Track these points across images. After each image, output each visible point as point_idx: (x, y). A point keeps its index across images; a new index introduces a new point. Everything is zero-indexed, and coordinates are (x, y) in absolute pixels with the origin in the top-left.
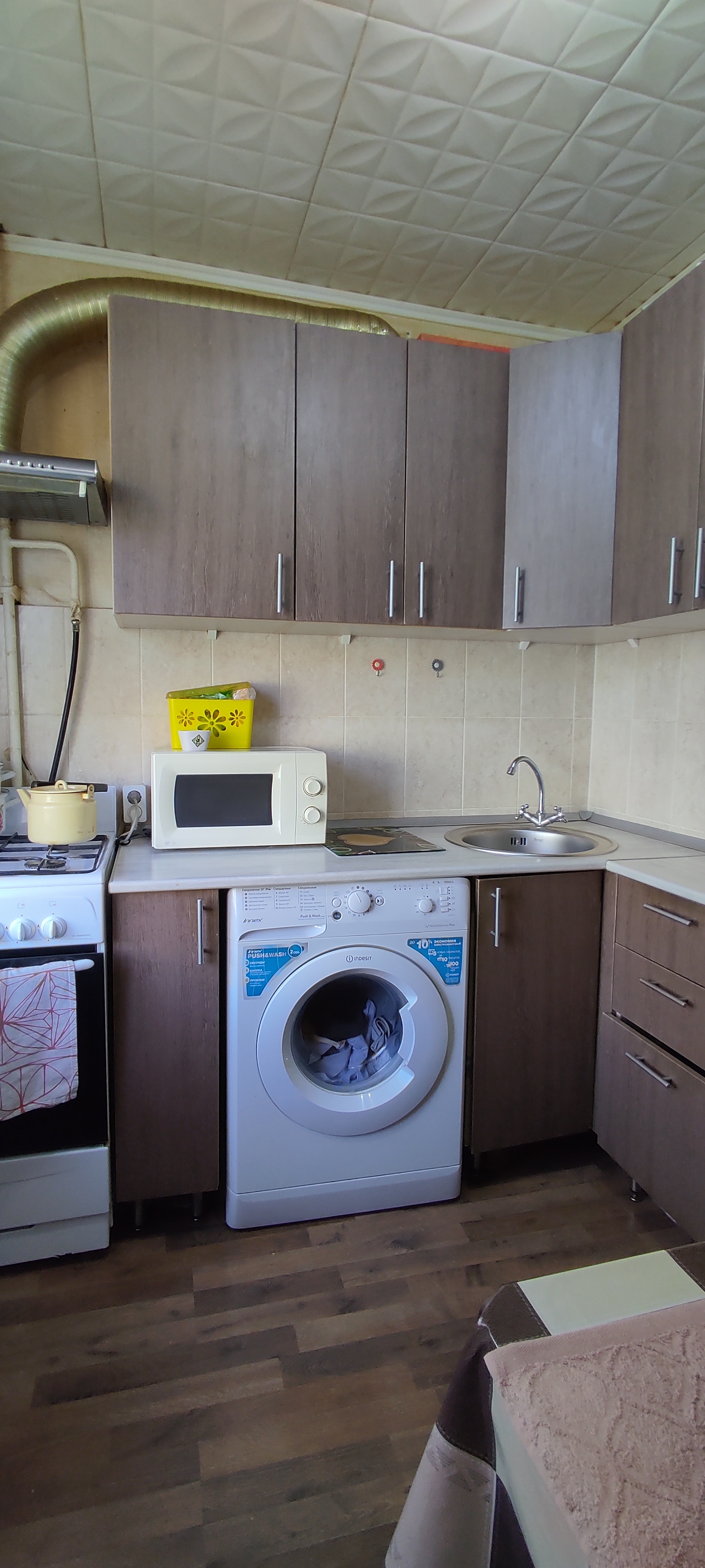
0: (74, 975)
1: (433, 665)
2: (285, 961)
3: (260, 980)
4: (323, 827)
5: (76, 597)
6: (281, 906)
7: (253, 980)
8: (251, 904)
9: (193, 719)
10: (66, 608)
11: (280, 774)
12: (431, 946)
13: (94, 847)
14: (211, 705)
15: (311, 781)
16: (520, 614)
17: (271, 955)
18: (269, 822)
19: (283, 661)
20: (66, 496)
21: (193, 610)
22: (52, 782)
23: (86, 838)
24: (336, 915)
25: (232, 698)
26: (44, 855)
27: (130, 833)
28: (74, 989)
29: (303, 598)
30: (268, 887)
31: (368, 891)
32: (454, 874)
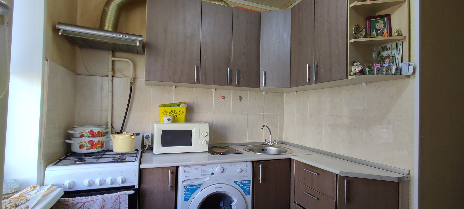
0: (128, 196)
1: (239, 98)
2: (196, 189)
3: (188, 196)
4: (207, 146)
5: (132, 75)
6: (195, 172)
7: (186, 196)
8: (186, 171)
9: (167, 113)
10: (128, 79)
11: (194, 130)
12: (241, 183)
13: (135, 153)
14: (173, 109)
15: (204, 132)
16: (265, 84)
17: (192, 187)
18: (191, 145)
19: (195, 96)
20: (132, 45)
21: (169, 81)
22: (121, 132)
23: (132, 151)
24: (212, 174)
25: (180, 107)
26: (118, 156)
27: (146, 148)
28: (127, 201)
29: (202, 78)
30: (191, 166)
31: (222, 166)
32: (248, 160)
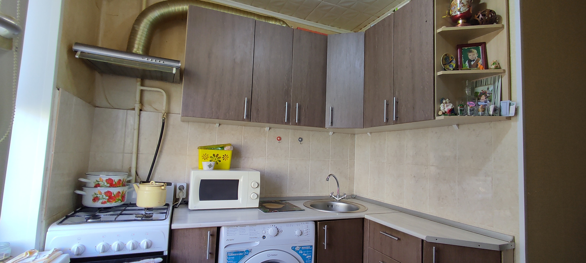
1: (299, 140)
2: (243, 256)
4: (258, 201)
5: (165, 109)
6: (242, 234)
8: (230, 233)
9: (208, 157)
10: (160, 113)
11: (242, 179)
12: (301, 249)
13: (164, 209)
14: (215, 152)
15: (254, 183)
16: (332, 123)
17: (237, 254)
18: (237, 198)
19: (244, 136)
20: (167, 73)
21: (212, 116)
22: (148, 181)
23: (162, 205)
24: (264, 237)
25: (224, 150)
26: (143, 212)
27: (180, 202)
29: (254, 114)
30: (237, 226)
31: (276, 227)
32: (309, 220)
